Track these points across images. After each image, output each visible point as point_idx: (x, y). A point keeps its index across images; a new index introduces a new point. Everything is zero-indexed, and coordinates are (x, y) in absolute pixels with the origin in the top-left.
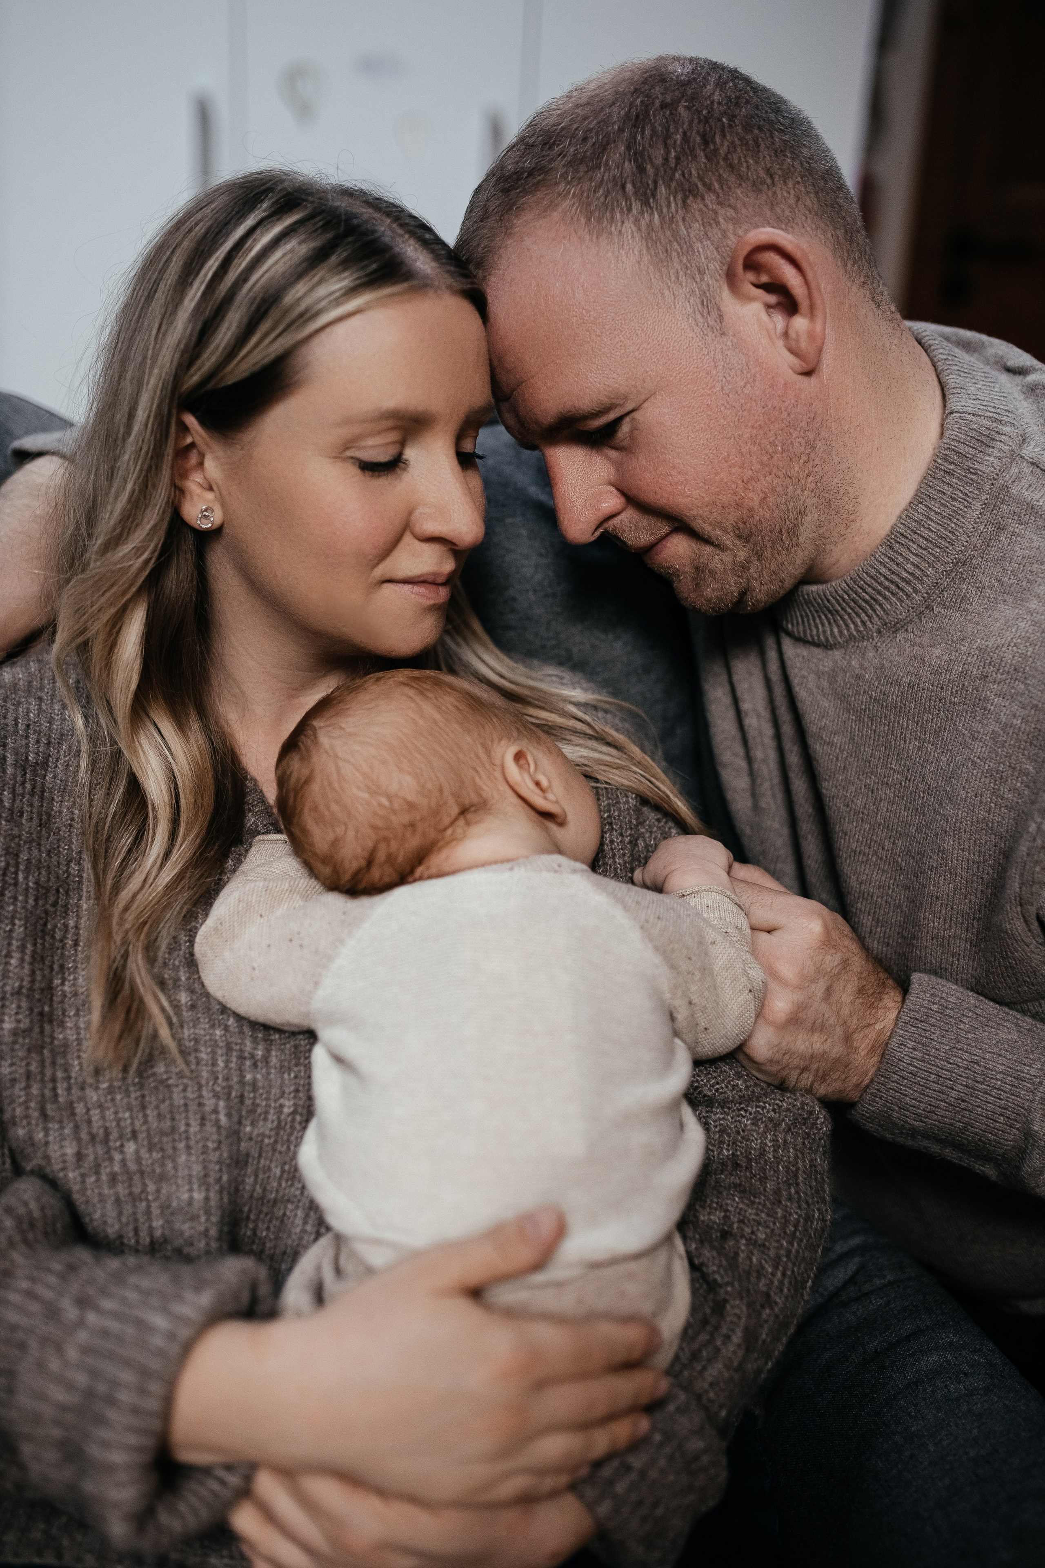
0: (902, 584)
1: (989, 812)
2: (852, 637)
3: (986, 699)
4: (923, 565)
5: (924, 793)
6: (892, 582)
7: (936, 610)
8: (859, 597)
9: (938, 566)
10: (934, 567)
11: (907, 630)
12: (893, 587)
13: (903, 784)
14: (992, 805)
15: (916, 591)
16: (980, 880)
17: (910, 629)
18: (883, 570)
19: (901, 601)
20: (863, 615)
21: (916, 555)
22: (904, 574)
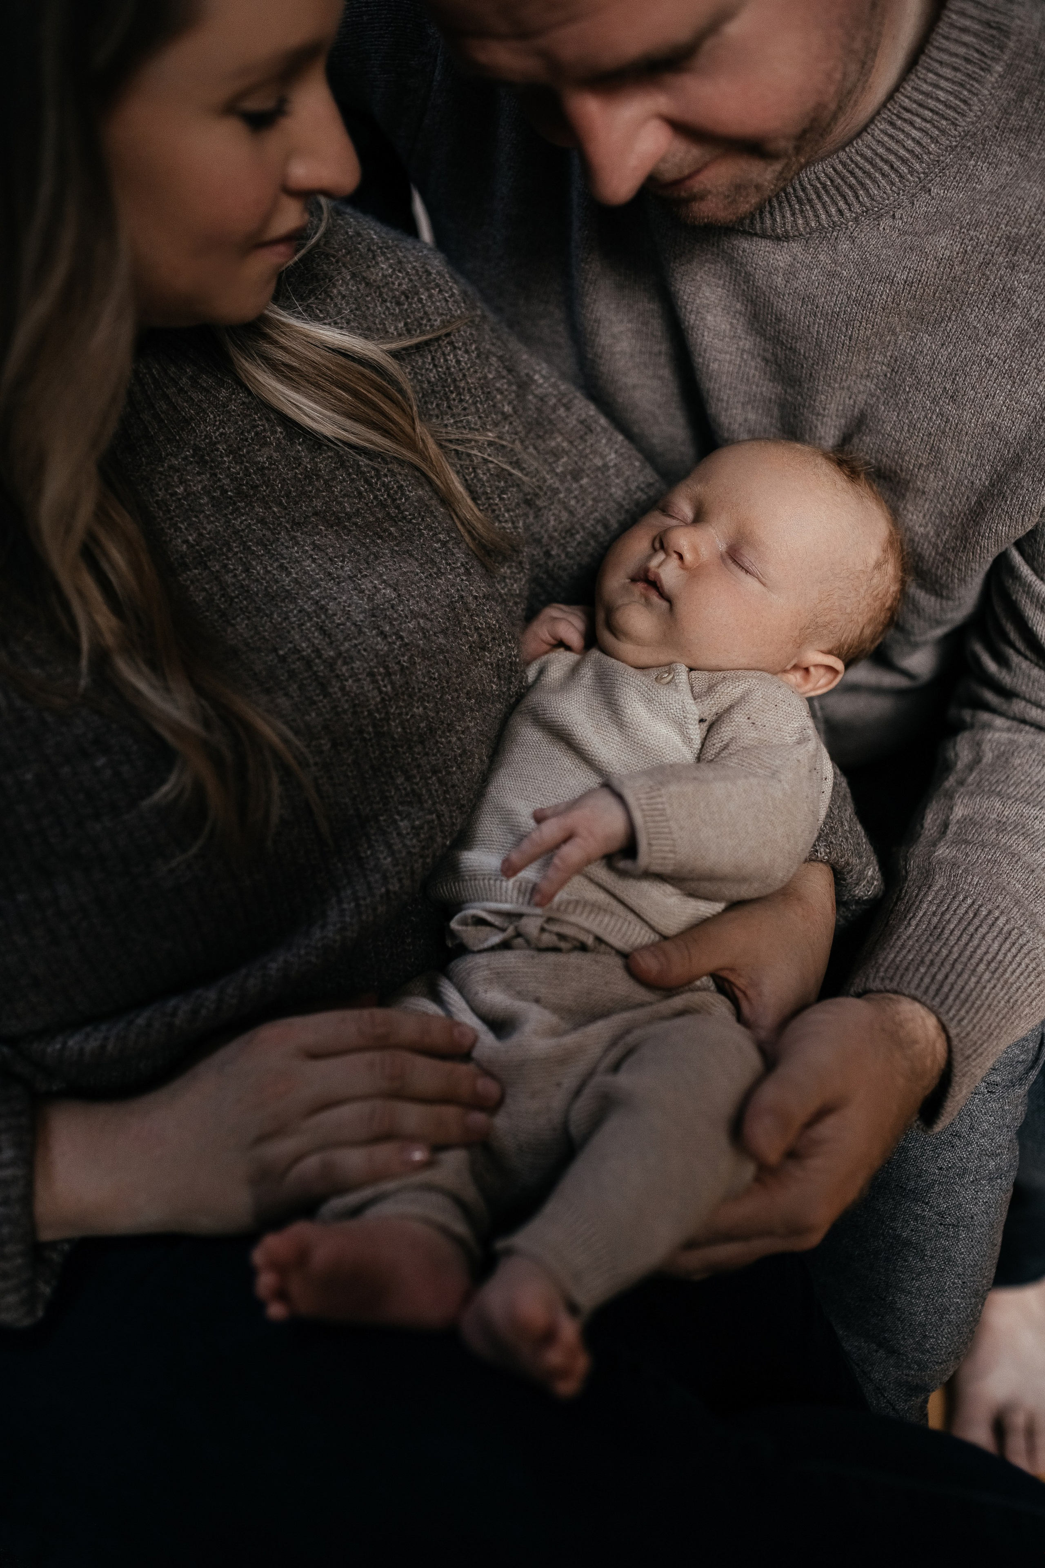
0: (897, 164)
1: (998, 416)
2: (821, 228)
3: (1013, 290)
4: (925, 141)
5: (910, 387)
6: (886, 161)
7: (934, 191)
8: (846, 183)
9: (944, 140)
10: (937, 142)
11: (894, 216)
12: (886, 168)
13: (889, 375)
14: (1005, 409)
15: (912, 171)
16: (970, 485)
17: (898, 215)
18: (881, 150)
19: (893, 184)
20: (841, 204)
21: (920, 129)
22: (902, 152)
